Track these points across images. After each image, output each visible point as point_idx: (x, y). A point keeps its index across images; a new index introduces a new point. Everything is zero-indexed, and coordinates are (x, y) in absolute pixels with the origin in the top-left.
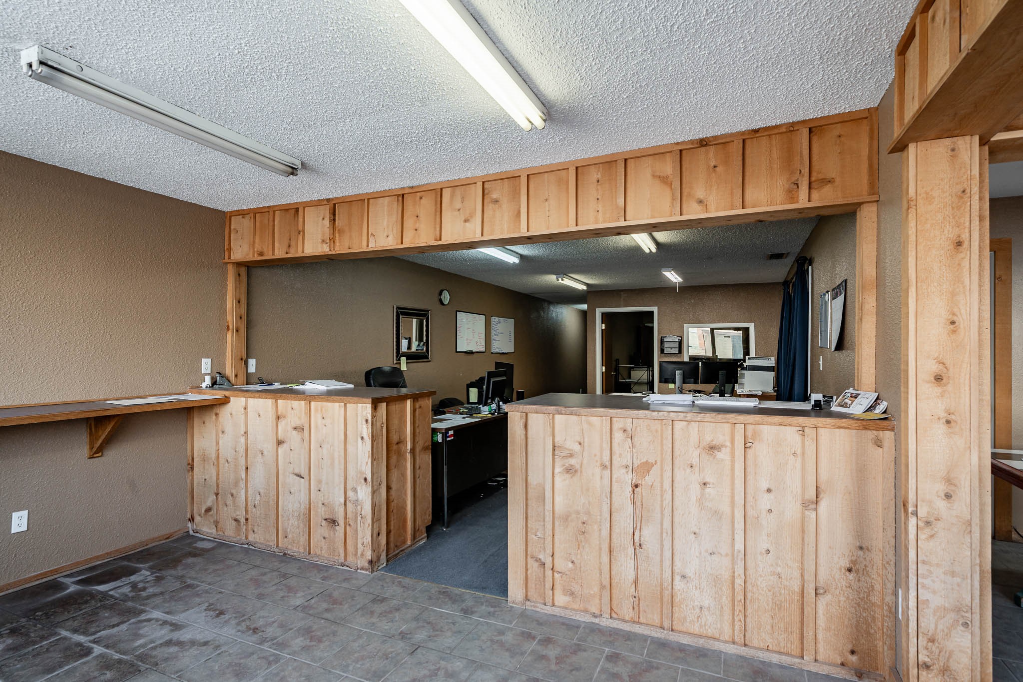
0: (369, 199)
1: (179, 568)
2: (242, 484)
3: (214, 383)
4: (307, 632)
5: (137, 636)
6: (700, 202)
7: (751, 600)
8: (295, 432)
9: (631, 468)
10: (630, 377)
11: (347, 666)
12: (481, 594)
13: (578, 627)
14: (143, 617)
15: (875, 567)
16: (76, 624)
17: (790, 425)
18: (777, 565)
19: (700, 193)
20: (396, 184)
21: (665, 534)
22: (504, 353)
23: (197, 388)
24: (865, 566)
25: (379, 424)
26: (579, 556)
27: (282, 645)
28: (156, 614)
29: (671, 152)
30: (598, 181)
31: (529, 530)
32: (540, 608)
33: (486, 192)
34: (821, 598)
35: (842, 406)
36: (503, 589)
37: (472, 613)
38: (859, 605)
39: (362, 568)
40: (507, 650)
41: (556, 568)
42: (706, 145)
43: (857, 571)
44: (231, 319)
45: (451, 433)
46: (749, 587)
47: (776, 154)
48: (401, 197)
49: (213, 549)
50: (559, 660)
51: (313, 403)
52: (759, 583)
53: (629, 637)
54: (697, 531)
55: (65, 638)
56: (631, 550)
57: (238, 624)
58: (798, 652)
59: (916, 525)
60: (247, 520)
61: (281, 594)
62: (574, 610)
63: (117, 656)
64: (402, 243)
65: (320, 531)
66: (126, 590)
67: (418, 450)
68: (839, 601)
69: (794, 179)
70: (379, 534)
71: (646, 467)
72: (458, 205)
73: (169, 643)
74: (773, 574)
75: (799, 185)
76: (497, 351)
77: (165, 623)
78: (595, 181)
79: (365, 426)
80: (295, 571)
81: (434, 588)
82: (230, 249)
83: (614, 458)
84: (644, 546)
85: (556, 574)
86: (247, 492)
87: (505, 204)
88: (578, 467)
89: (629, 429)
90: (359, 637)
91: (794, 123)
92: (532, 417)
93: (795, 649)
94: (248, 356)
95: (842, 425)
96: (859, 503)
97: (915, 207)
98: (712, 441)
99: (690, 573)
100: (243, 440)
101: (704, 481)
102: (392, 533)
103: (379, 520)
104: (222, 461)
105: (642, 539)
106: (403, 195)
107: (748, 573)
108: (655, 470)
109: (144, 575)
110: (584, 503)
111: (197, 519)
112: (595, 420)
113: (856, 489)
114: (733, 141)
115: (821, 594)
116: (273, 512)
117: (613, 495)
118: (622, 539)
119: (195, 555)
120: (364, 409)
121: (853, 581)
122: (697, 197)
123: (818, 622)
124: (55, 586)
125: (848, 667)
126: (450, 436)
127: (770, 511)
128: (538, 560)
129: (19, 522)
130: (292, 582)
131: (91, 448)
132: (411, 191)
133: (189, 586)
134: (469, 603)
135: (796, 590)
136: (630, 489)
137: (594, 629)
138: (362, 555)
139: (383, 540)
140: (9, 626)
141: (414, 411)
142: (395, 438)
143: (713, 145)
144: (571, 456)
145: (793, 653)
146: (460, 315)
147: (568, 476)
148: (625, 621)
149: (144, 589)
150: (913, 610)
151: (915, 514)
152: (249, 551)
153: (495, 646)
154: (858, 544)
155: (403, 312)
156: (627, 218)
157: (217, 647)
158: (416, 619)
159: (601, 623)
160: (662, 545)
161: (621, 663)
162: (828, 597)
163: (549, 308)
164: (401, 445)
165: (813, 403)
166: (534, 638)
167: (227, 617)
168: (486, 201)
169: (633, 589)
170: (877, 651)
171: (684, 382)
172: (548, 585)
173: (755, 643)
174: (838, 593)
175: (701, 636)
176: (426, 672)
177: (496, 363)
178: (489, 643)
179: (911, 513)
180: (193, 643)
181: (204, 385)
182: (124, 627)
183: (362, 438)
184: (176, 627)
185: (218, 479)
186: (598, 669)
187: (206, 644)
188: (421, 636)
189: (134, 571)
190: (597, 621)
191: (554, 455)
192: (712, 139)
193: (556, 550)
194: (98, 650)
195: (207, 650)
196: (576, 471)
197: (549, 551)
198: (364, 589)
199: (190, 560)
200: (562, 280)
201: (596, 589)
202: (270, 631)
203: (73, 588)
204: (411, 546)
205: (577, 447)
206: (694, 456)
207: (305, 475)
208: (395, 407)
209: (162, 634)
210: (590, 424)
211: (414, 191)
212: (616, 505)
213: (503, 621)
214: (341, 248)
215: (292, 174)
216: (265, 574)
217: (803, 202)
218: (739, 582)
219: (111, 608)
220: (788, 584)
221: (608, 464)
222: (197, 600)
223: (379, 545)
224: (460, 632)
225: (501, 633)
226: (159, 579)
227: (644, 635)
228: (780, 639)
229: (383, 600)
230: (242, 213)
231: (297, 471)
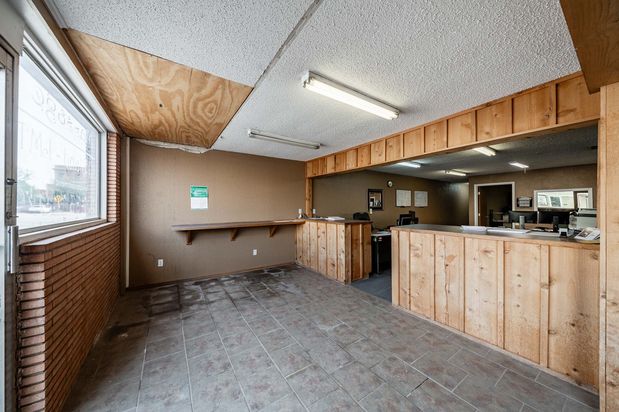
0: (346, 152)
1: (291, 272)
2: (309, 249)
3: (302, 217)
4: (320, 297)
5: (277, 287)
6: (488, 133)
7: (508, 328)
8: (323, 234)
9: (444, 257)
10: (502, 219)
11: (328, 309)
12: (382, 300)
13: (419, 320)
14: (279, 283)
15: (592, 327)
16: (265, 281)
17: (531, 243)
18: (524, 313)
19: (487, 129)
20: (355, 145)
21: (460, 289)
22: (421, 207)
23: (297, 218)
24: (585, 325)
25: (348, 232)
26: (421, 292)
27: (311, 299)
28: (283, 283)
29: (471, 112)
30: (435, 131)
31: (400, 278)
32: (404, 310)
33: (387, 143)
34: (553, 336)
35: (582, 236)
36: (391, 300)
37: (376, 305)
38: (580, 345)
39: (342, 283)
40: (385, 320)
41: (411, 295)
42: (490, 105)
43: (579, 327)
44: (307, 196)
45: (381, 238)
46: (507, 321)
47: (534, 101)
48: (356, 149)
49: (301, 269)
50: (405, 329)
51: (328, 224)
52: (513, 320)
53: (442, 330)
54: (478, 290)
55: (262, 284)
56: (444, 293)
57: (302, 290)
58: (537, 360)
59: (605, 304)
60: (310, 261)
61: (316, 285)
62: (419, 313)
63: (272, 291)
64: (357, 166)
65: (330, 268)
66: (277, 275)
67: (365, 244)
68: (566, 341)
69: (546, 113)
70: (348, 272)
71: (452, 258)
72: (377, 150)
73: (284, 291)
74: (521, 317)
75: (550, 116)
76: (418, 206)
77: (284, 286)
78: (433, 132)
79: (343, 233)
80: (321, 280)
81: (365, 294)
82: (307, 174)
83: (436, 252)
84: (450, 292)
85: (411, 297)
86: (310, 252)
87: (395, 147)
88: (420, 254)
89: (443, 240)
90: (335, 302)
91: (545, 84)
92: (401, 233)
93: (535, 357)
94: (313, 208)
95: (567, 245)
96: (580, 289)
97: (605, 123)
98: (486, 248)
99: (474, 307)
100: (309, 235)
101: (482, 267)
102: (354, 272)
103: (348, 266)
104: (304, 241)
105: (450, 289)
106: (357, 149)
107: (506, 314)
108: (456, 259)
109: (282, 272)
110: (423, 270)
111: (298, 259)
112: (427, 235)
113: (579, 282)
114: (506, 101)
115: (553, 334)
116: (317, 260)
117: (436, 268)
118: (440, 287)
119: (296, 270)
120: (342, 227)
121: (576, 331)
122: (486, 131)
123: (550, 348)
124: (262, 271)
125: (572, 376)
126: (380, 239)
127: (519, 286)
128: (404, 290)
129: (255, 252)
130: (320, 282)
131: (270, 234)
132: (359, 147)
133: (292, 278)
134: (377, 301)
135: (536, 328)
136: (444, 266)
137: (426, 323)
138: (342, 278)
139: (350, 274)
140: (252, 278)
141: (363, 229)
142: (355, 238)
143: (494, 105)
144: (417, 250)
145: (533, 360)
146: (398, 192)
147: (416, 258)
148: (441, 323)
149: (281, 276)
150: (603, 351)
151: (605, 297)
152: (310, 271)
153: (381, 317)
154: (579, 312)
155: (371, 191)
156: (449, 146)
157: (295, 295)
158: (355, 302)
159: (430, 322)
160: (459, 294)
161: (433, 337)
162: (558, 337)
163: (449, 185)
164: (357, 241)
165: (560, 233)
166: (397, 319)
167: (299, 288)
168: (387, 147)
169: (445, 310)
170: (593, 374)
171: (526, 222)
172: (408, 301)
173: (511, 349)
174: (565, 336)
175: (479, 339)
176: (352, 318)
177: (409, 211)
178: (378, 316)
179: (602, 296)
180: (289, 292)
181: (299, 217)
182: (275, 284)
183: (342, 237)
184: (286, 287)
185: (303, 247)
186: (421, 336)
187: (292, 293)
188: (355, 307)
189: (280, 271)
190: (428, 320)
191: (410, 249)
192: (493, 102)
193: (411, 288)
194: (268, 288)
195: (292, 295)
196: (419, 256)
197: (408, 287)
198: (341, 289)
199: (294, 271)
200: (448, 172)
201: (428, 307)
202: (310, 294)
203: (266, 272)
204: (362, 279)
205: (420, 246)
206: (476, 254)
207: (325, 248)
208: (355, 227)
209: (282, 288)
210: (425, 237)
211: (361, 147)
212: (437, 273)
213: (388, 311)
214: (338, 170)
215: (317, 148)
216: (312, 278)
217: (552, 124)
218: (501, 317)
219: (273, 279)
220: (531, 324)
221: (433, 254)
222: (293, 282)
223: (348, 276)
224: (369, 310)
225: (385, 314)
226: (285, 274)
227: (449, 331)
228: (526, 351)
229: (346, 294)
230: (309, 162)
231: (323, 247)
